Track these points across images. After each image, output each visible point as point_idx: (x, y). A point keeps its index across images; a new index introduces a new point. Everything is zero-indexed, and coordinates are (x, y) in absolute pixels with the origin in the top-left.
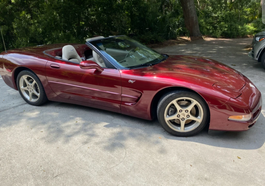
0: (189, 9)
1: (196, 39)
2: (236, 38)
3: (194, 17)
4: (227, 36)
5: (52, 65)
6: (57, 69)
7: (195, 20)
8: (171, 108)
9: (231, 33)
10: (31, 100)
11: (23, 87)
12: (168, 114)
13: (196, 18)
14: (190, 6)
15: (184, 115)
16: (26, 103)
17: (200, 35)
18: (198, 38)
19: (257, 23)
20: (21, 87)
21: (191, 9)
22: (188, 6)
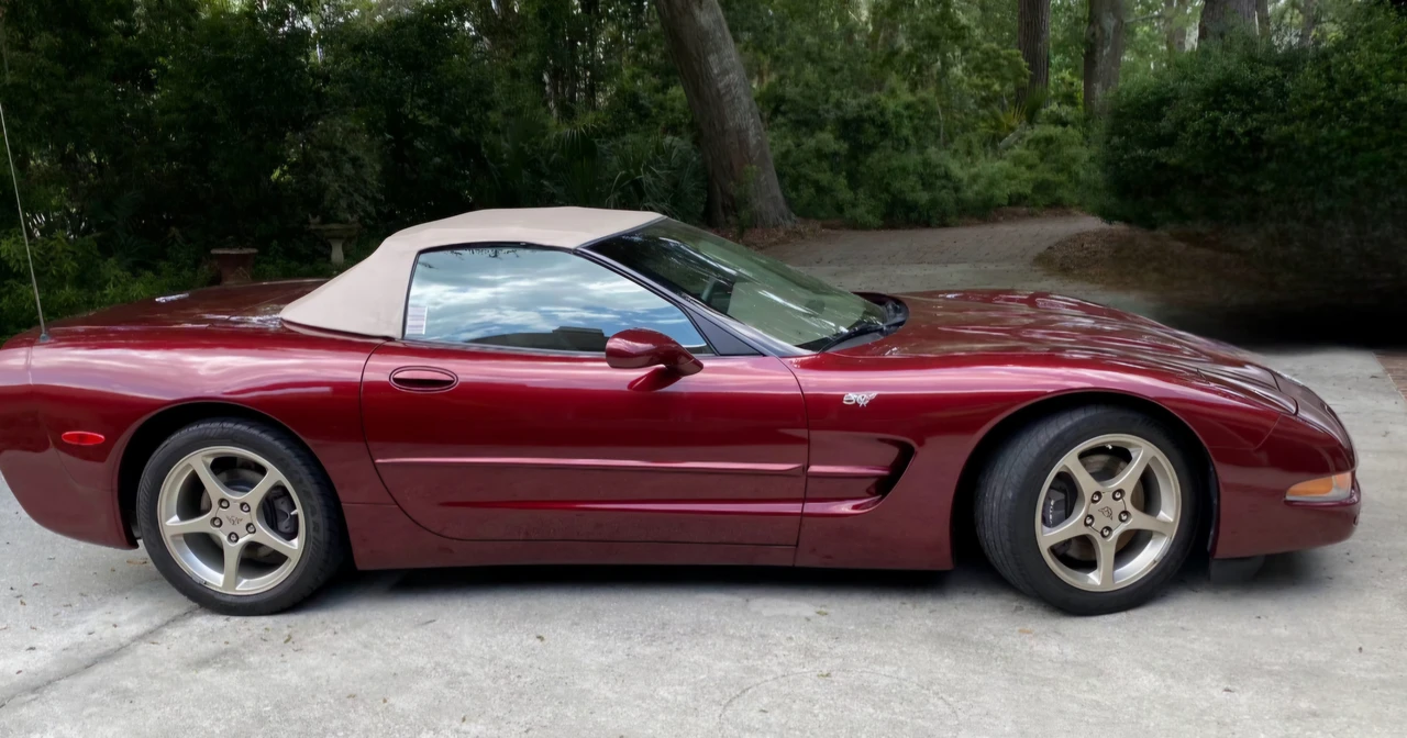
0: (721, 85)
1: (774, 240)
2: (957, 225)
3: (747, 129)
4: (914, 216)
5: (400, 375)
6: (436, 390)
7: (753, 142)
8: (1054, 492)
9: (934, 203)
10: (236, 583)
11: (176, 518)
12: (1045, 521)
13: (757, 134)
14: (725, 72)
15: (1110, 516)
16: (191, 613)
17: (790, 218)
18: (782, 234)
19: (1036, 148)
20: (167, 519)
21: (728, 86)
22: (716, 71)
